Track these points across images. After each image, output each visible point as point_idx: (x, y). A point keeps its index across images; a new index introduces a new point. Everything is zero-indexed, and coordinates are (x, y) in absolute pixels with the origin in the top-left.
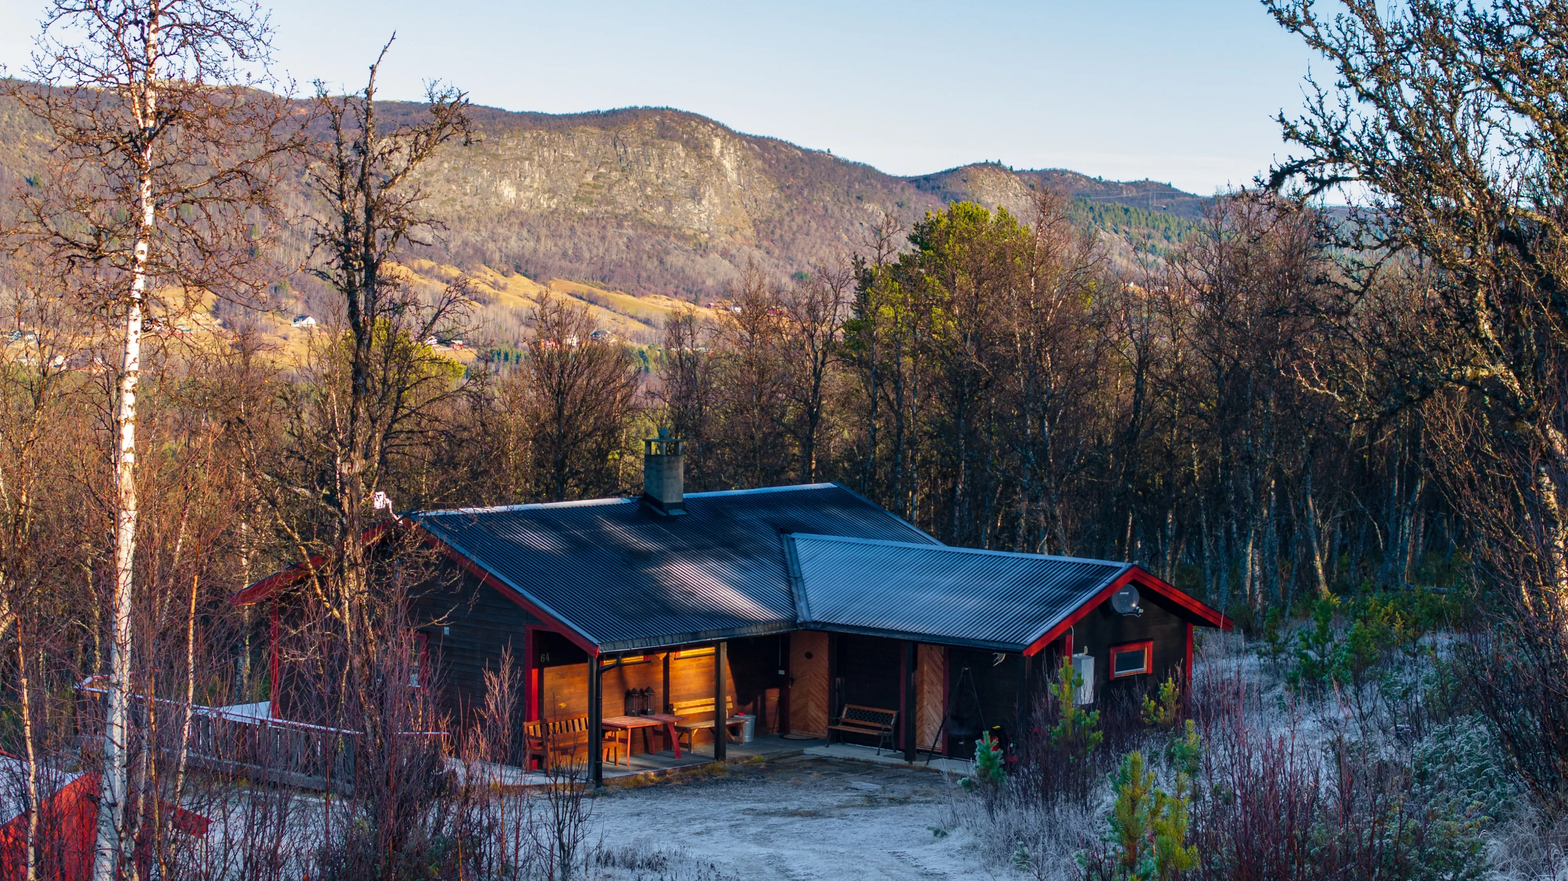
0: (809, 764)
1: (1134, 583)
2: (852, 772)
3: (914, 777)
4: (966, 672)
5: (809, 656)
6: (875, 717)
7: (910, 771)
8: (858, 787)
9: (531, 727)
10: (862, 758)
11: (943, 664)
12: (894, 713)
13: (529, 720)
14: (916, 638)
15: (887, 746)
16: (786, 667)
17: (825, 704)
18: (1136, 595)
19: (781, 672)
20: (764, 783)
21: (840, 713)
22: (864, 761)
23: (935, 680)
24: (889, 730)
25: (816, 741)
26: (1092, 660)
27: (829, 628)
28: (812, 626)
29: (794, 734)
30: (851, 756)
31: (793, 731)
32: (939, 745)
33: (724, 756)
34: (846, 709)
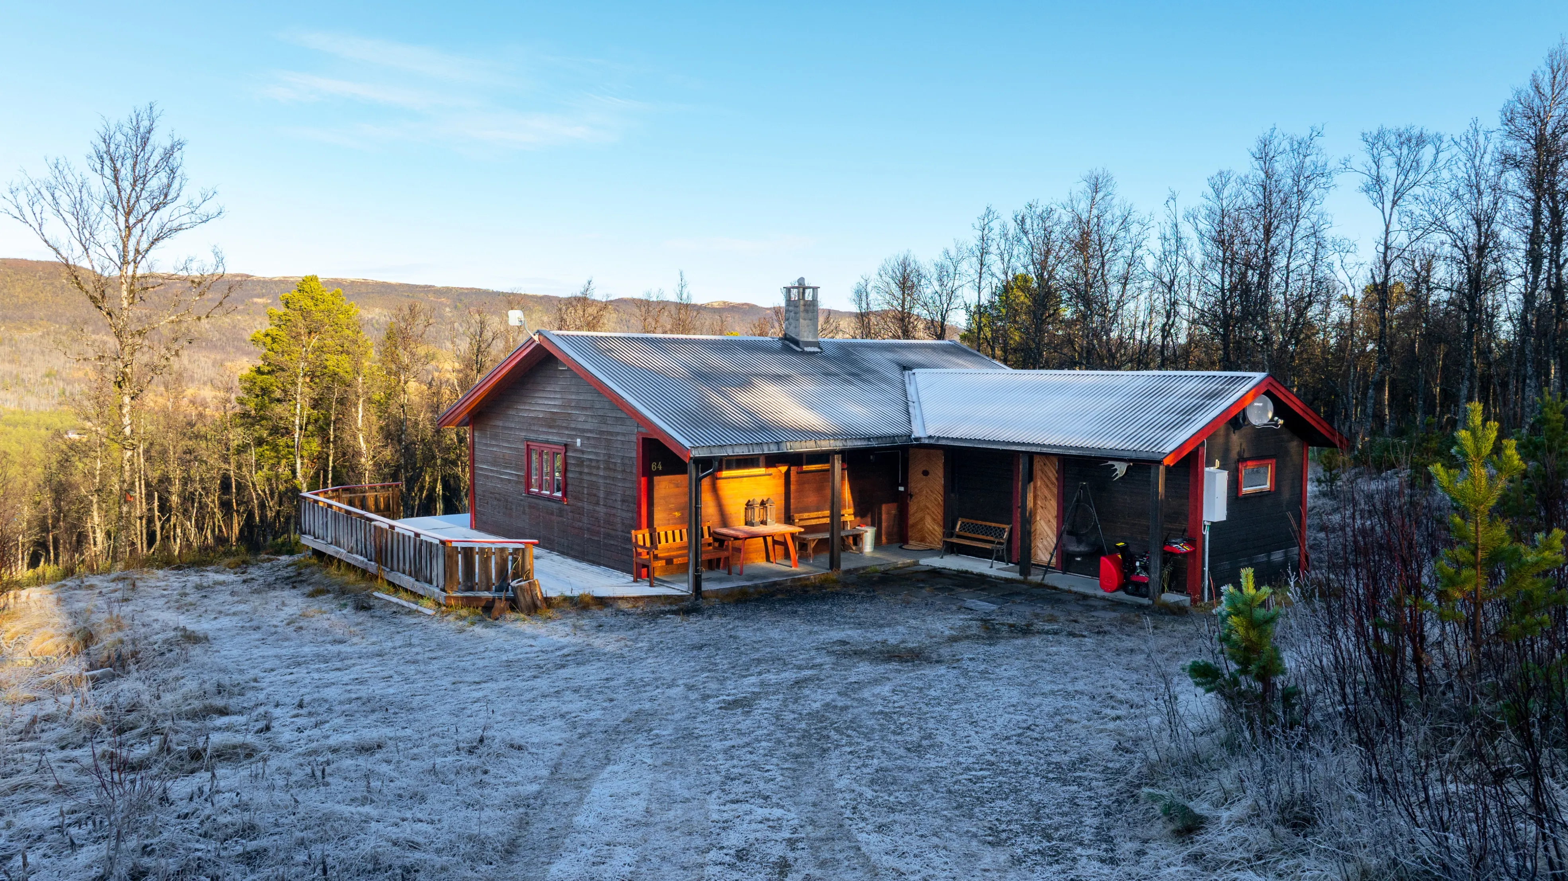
0: (923, 577)
1: (1268, 393)
2: (966, 587)
3: (1032, 595)
4: (1083, 487)
5: (926, 473)
6: (989, 530)
7: (1025, 587)
8: (972, 606)
9: (640, 537)
10: (975, 571)
11: (1057, 479)
12: (1007, 528)
13: (639, 528)
14: (1034, 449)
15: (1000, 559)
16: (905, 484)
17: (940, 517)
18: (1270, 405)
19: (901, 489)
20: (873, 598)
21: (954, 527)
22: (977, 574)
23: (1049, 496)
24: (1002, 544)
25: (932, 551)
26: (1225, 474)
27: (944, 442)
28: (927, 441)
29: (913, 544)
30: (964, 569)
31: (911, 542)
32: (1054, 560)
33: (839, 567)
34: (959, 523)
